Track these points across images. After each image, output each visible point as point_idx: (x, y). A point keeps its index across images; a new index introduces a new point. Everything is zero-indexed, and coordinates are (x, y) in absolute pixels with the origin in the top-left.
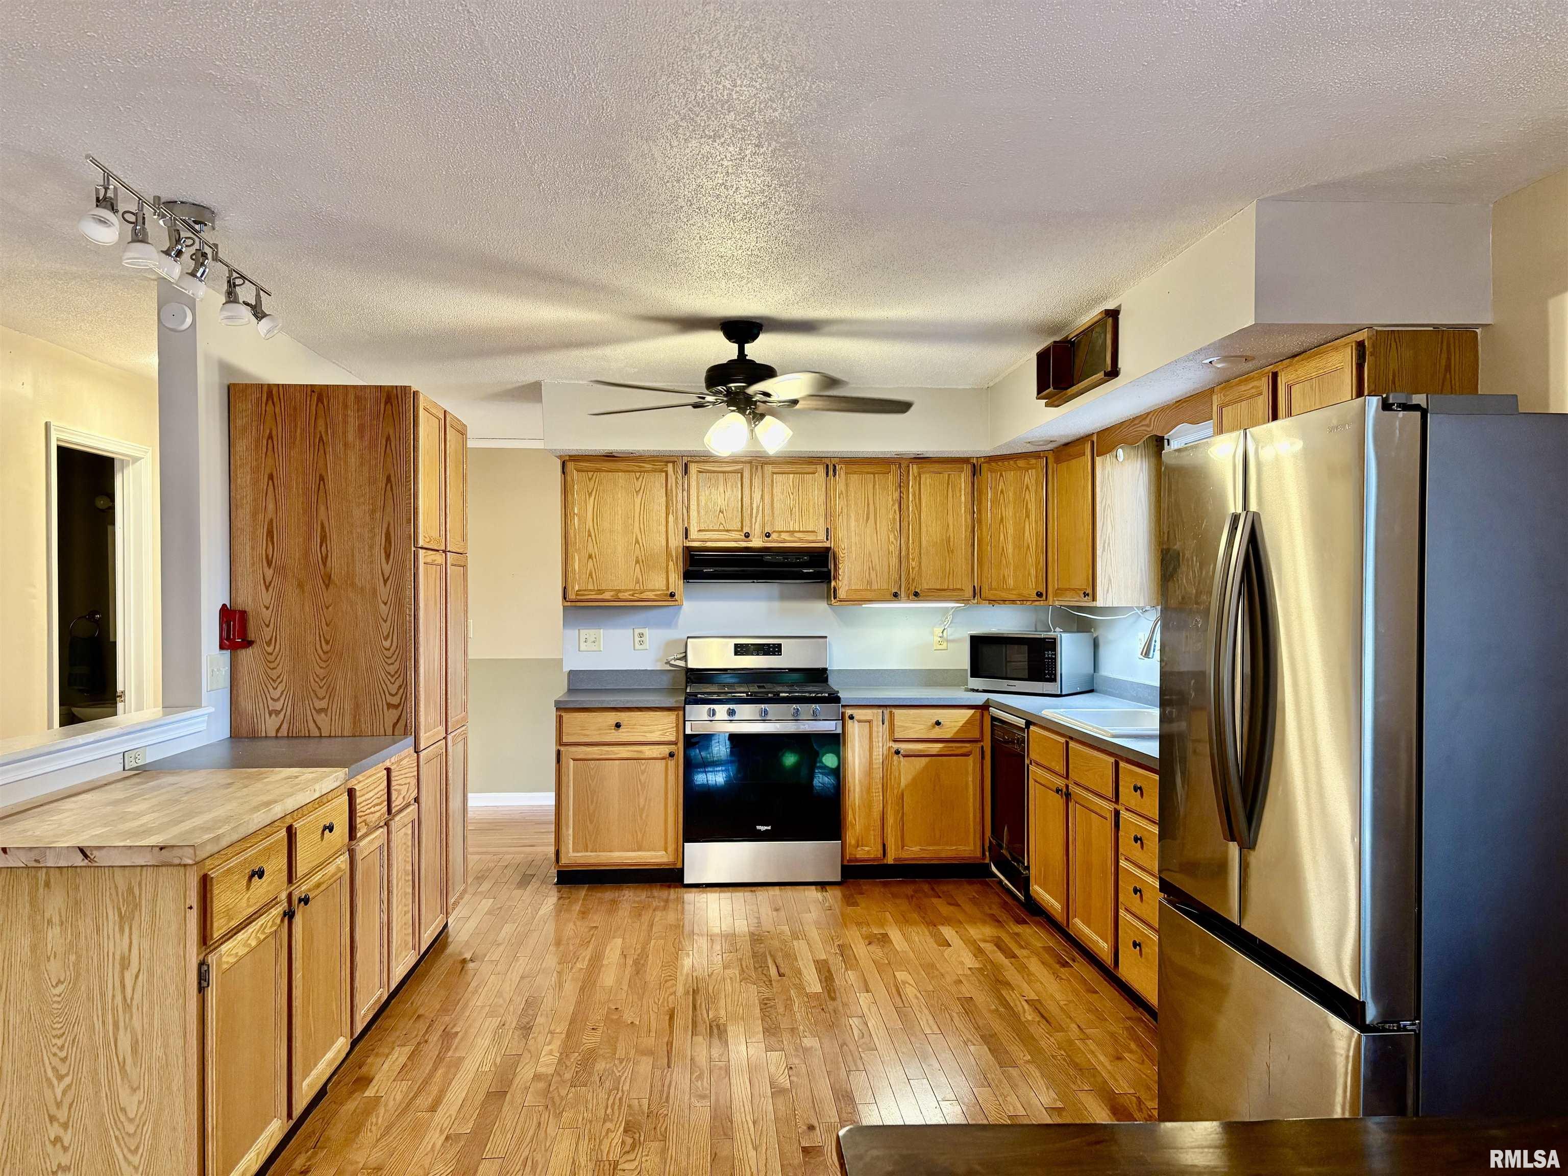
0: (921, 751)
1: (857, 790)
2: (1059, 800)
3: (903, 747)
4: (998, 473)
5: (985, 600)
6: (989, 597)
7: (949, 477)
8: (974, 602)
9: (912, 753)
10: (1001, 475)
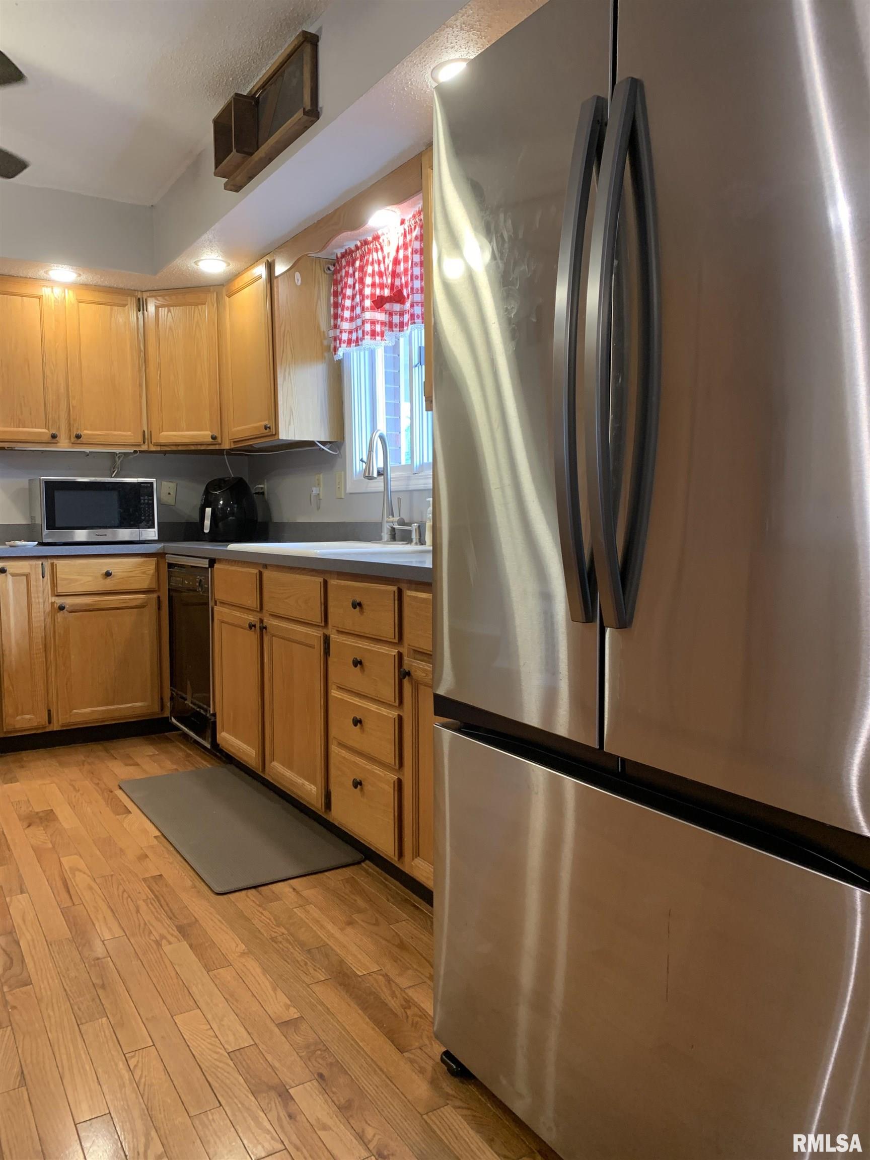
0: (90, 605)
2: (253, 636)
3: (68, 602)
4: (166, 308)
5: (156, 445)
6: (162, 441)
7: (111, 310)
8: (144, 448)
9: (78, 608)
10: (169, 311)
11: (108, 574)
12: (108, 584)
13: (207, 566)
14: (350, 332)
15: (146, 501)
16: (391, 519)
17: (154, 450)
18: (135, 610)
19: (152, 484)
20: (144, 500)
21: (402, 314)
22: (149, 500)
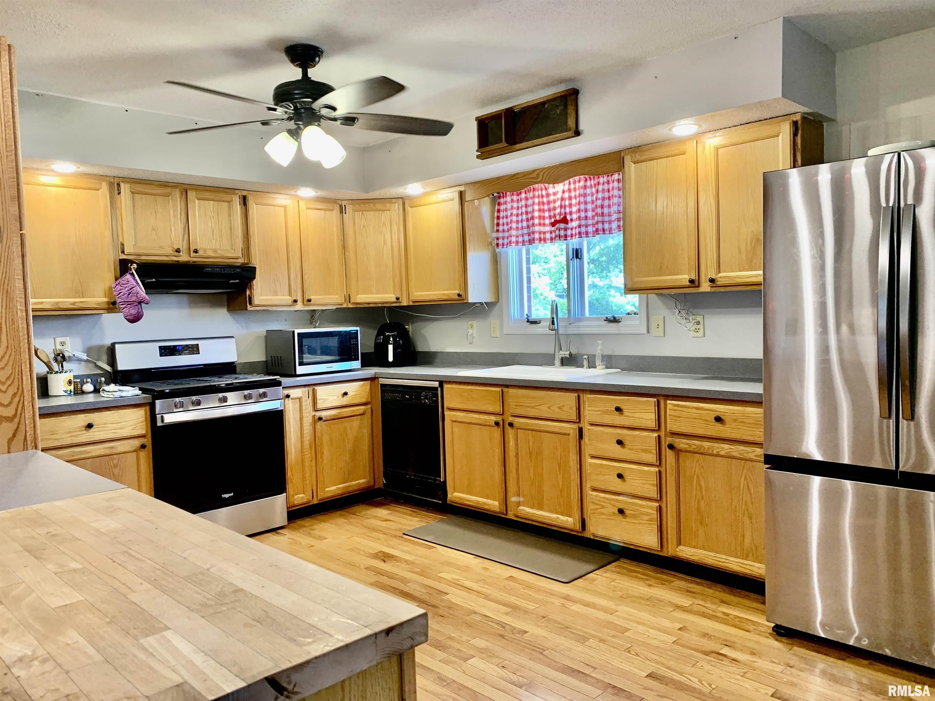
0: (334, 415)
1: (293, 451)
2: (494, 430)
3: (324, 414)
4: (361, 212)
5: (353, 304)
6: (358, 301)
7: (325, 213)
8: (345, 306)
9: (329, 418)
10: (363, 214)
11: (345, 394)
12: (345, 401)
13: (438, 386)
14: (517, 237)
15: (354, 342)
16: (561, 352)
17: (352, 307)
18: (359, 417)
19: (357, 331)
20: (353, 342)
21: (566, 229)
22: (355, 342)
